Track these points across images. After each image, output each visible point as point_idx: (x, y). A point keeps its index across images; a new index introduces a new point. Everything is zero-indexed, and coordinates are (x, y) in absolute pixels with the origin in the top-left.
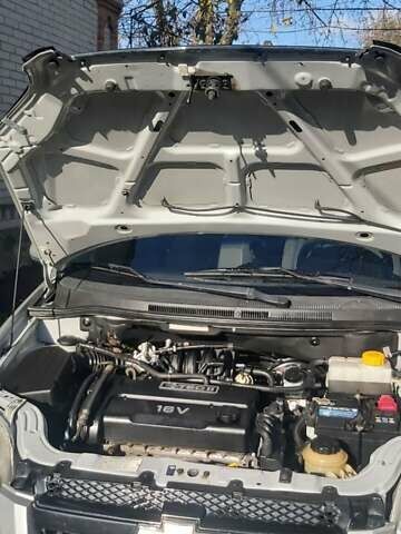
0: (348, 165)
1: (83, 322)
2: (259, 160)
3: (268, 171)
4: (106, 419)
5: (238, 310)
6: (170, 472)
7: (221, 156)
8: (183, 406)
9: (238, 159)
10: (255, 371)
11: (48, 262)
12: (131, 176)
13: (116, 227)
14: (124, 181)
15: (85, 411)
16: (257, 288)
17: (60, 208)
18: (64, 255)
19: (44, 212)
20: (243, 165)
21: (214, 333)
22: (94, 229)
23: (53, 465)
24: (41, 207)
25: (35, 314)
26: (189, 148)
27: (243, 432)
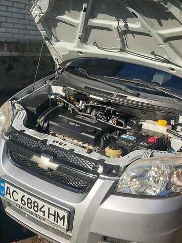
0: (160, 35)
1: (63, 89)
2: (126, 29)
3: (131, 34)
4: (50, 122)
5: (116, 93)
6: (54, 142)
7: (111, 25)
8: (78, 124)
9: (118, 27)
10: (119, 120)
11: (57, 63)
12: (81, 30)
13: (78, 52)
14: (79, 32)
15: (43, 117)
16: (127, 86)
17: (59, 41)
18: (62, 62)
19: (53, 42)
20: (120, 31)
21: (105, 101)
22: (70, 51)
23: (19, 130)
24: (52, 40)
25: (49, 83)
26: (100, 20)
27: (94, 137)
